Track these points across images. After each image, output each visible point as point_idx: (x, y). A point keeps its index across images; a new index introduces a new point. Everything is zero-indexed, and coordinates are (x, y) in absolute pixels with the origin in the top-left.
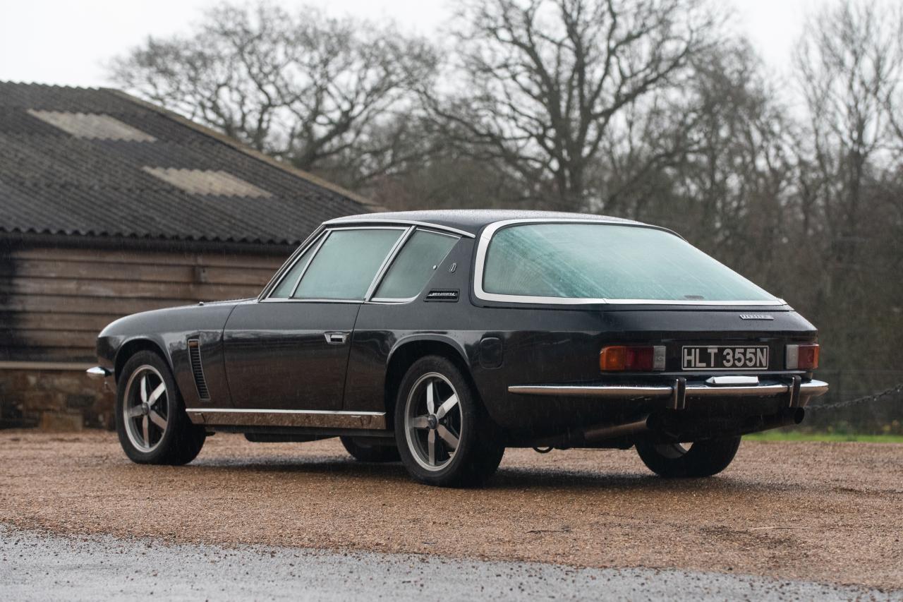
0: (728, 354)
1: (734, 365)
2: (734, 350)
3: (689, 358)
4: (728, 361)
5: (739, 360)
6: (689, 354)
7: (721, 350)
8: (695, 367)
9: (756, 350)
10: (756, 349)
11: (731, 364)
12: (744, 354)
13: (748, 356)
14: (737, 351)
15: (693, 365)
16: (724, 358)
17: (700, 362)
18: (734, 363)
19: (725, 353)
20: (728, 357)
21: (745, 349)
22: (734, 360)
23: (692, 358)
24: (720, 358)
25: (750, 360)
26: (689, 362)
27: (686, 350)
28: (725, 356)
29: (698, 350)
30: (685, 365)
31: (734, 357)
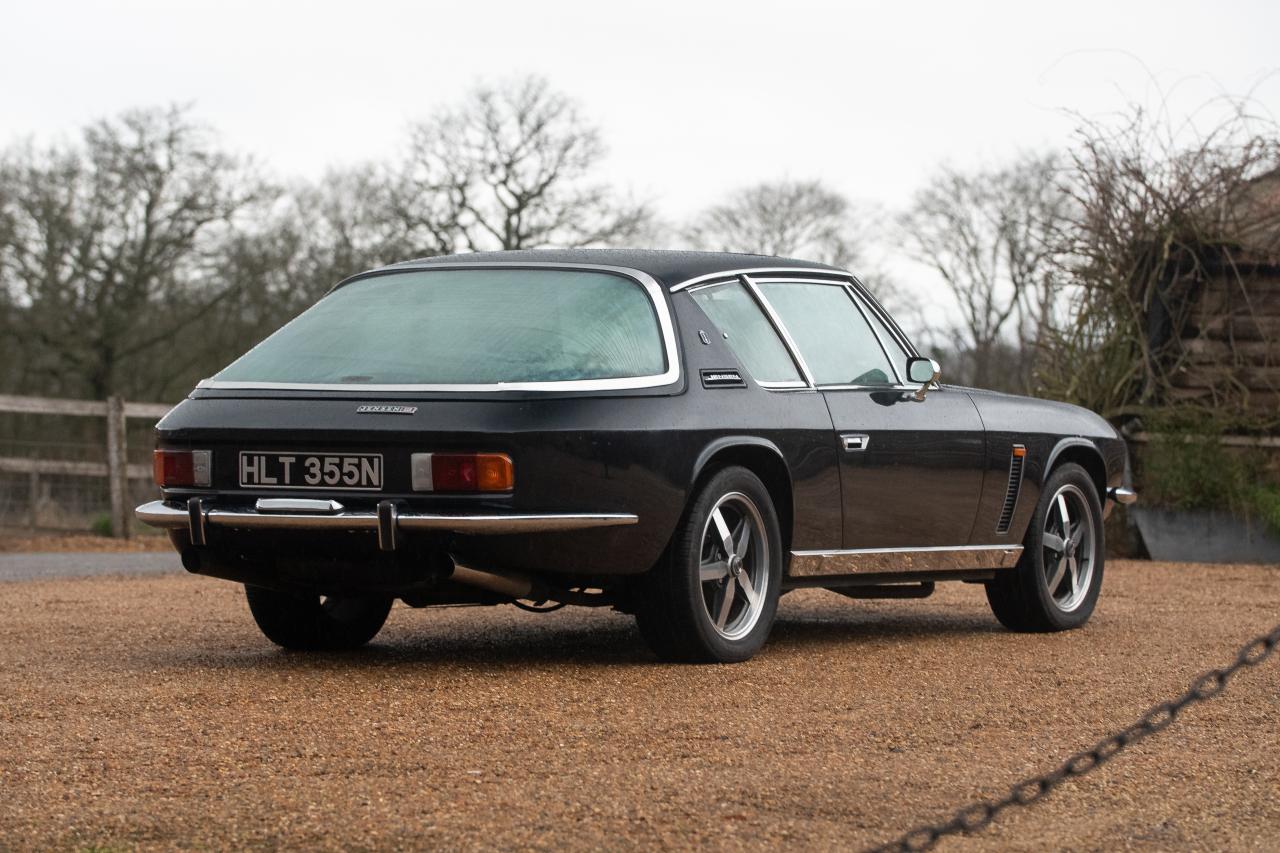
0: (313, 465)
1: (323, 483)
2: (322, 459)
3: (250, 469)
4: (313, 476)
5: (332, 475)
6: (250, 463)
7: (301, 460)
8: (259, 483)
9: (360, 462)
10: (360, 458)
11: (317, 480)
12: (340, 466)
13: (346, 469)
14: (328, 460)
15: (256, 480)
16: (307, 471)
17: (267, 476)
18: (323, 479)
19: (307, 464)
20: (312, 470)
21: (342, 459)
22: (323, 474)
23: (254, 469)
24: (300, 472)
25: (351, 475)
26: (250, 476)
27: (245, 458)
28: (308, 468)
29: (263, 459)
30: (245, 480)
31: (322, 469)
